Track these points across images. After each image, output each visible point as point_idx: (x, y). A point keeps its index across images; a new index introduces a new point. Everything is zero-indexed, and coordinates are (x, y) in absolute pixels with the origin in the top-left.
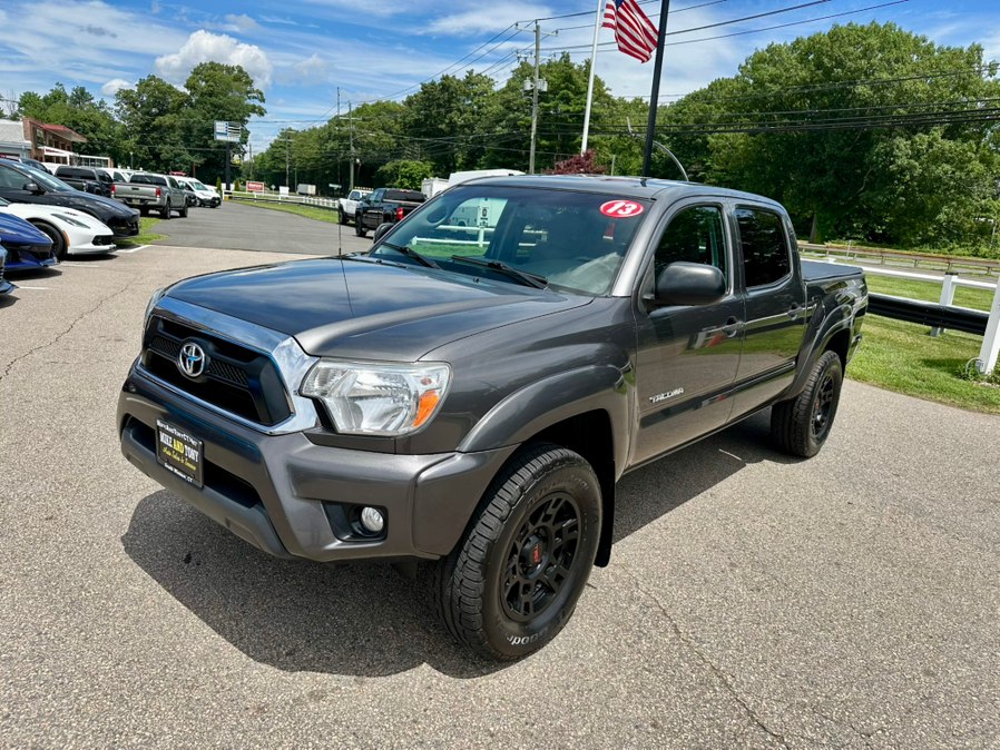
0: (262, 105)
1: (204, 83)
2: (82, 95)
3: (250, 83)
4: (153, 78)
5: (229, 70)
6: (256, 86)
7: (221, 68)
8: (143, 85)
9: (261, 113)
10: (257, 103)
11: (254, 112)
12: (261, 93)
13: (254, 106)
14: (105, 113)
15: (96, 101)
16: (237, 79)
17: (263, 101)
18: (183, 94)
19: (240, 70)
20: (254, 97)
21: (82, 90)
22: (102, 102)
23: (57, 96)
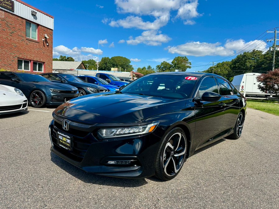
0: (190, 65)
1: (176, 62)
2: (149, 67)
3: (187, 60)
4: (164, 62)
5: (183, 58)
6: (189, 61)
7: (181, 58)
8: (162, 64)
9: (190, 67)
10: (189, 65)
11: (188, 68)
12: (190, 63)
13: (188, 66)
14: (154, 71)
15: (152, 68)
16: (184, 60)
17: (191, 64)
18: (171, 65)
19: (186, 57)
20: (189, 64)
21: (150, 66)
22: (153, 69)
23: (144, 68)
